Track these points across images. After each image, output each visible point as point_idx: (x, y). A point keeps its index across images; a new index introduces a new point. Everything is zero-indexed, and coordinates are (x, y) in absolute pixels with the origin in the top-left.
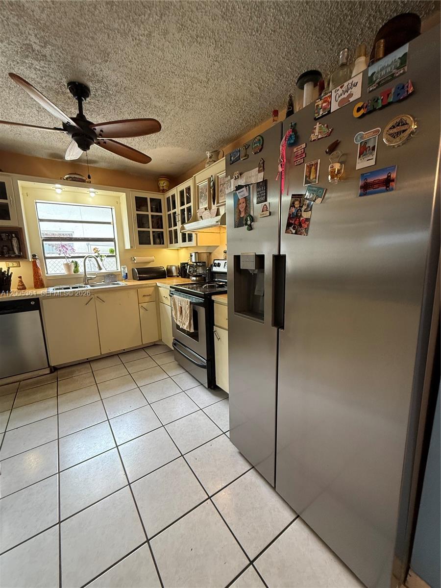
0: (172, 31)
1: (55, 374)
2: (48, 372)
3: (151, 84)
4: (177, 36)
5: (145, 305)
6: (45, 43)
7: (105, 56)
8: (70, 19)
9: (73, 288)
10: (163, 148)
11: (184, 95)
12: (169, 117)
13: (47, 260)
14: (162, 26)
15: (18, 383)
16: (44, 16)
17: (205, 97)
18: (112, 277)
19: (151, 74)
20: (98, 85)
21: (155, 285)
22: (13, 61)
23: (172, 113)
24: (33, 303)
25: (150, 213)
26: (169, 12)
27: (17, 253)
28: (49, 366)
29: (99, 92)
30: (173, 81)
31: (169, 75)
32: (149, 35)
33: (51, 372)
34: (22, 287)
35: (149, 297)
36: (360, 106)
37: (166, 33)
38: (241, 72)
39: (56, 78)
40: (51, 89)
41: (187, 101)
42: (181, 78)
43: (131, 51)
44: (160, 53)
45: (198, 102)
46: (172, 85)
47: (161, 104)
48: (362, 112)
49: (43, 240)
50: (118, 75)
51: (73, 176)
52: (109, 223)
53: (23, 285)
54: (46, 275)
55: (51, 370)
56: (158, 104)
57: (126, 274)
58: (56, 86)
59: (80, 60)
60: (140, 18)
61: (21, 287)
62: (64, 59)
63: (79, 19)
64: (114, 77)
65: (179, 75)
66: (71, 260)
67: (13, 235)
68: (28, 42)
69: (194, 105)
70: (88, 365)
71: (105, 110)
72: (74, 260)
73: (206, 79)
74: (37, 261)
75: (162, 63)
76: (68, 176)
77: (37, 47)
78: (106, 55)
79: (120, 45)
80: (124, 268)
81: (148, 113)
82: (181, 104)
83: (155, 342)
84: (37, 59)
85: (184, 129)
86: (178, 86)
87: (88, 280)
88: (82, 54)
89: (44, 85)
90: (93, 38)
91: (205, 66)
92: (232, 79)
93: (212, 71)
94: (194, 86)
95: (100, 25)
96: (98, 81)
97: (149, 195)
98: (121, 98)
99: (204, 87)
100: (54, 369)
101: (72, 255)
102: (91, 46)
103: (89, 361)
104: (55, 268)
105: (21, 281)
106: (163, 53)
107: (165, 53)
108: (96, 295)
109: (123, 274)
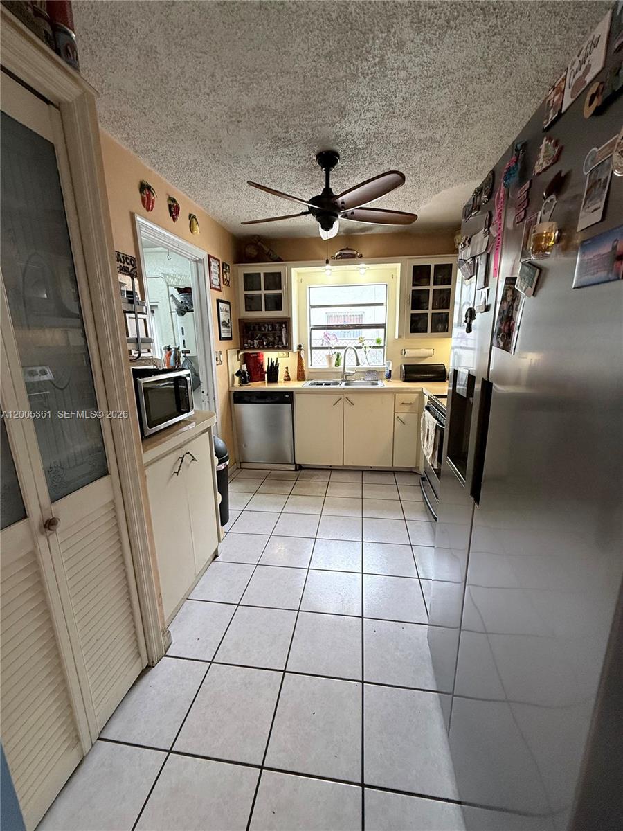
0: (409, 37)
1: (298, 472)
2: (294, 469)
3: (404, 116)
4: (418, 39)
5: (402, 416)
6: (287, 128)
7: (342, 111)
8: (298, 94)
9: (326, 384)
10: (451, 188)
11: (458, 107)
12: (445, 145)
13: (313, 351)
14: (394, 40)
15: (269, 471)
16: (278, 104)
17: (494, 95)
18: (373, 373)
19: (401, 104)
20: (345, 146)
21: (420, 390)
22: (269, 157)
23: (448, 138)
24: (287, 396)
25: (431, 287)
26: (397, 19)
27: (284, 344)
28: (295, 463)
29: (349, 152)
30: (434, 97)
31: (426, 93)
32: (382, 60)
33: (296, 470)
34: (288, 379)
35: (410, 406)
36: (594, 92)
37: (401, 45)
38: (553, 23)
39: (305, 156)
40: (304, 168)
41: (465, 113)
42: (445, 88)
43: (367, 91)
44: (403, 74)
45: (484, 107)
46: (433, 104)
47: (426, 134)
48: (596, 102)
49: (312, 329)
50: (362, 124)
51: (342, 252)
52: (382, 304)
53: (289, 376)
54: (309, 367)
55: (296, 467)
56: (423, 136)
57: (390, 371)
58: (307, 164)
59: (319, 128)
60: (364, 49)
61: (286, 378)
62: (306, 134)
63: (306, 89)
64: (359, 129)
65: (439, 86)
66: (334, 351)
67: (284, 326)
68: (274, 135)
69: (479, 114)
70: (328, 473)
71: (361, 168)
72: (337, 351)
73: (486, 70)
74: (302, 352)
75: (410, 83)
76: (338, 253)
77: (282, 136)
78: (342, 109)
79: (353, 91)
80: (389, 364)
81: (413, 152)
82: (457, 120)
83: (411, 468)
84: (285, 146)
85: (475, 154)
86: (443, 100)
87: (346, 376)
88: (320, 121)
89: (298, 167)
90: (324, 100)
91: (477, 51)
92: (538, 44)
93: (491, 53)
94: (470, 88)
95: (326, 83)
96: (344, 141)
97: (432, 261)
98: (375, 148)
99: (488, 81)
100: (300, 468)
101: (336, 345)
102: (325, 109)
103: (331, 469)
104: (318, 361)
105: (287, 372)
106: (407, 71)
107: (409, 70)
108: (346, 396)
109: (387, 372)
